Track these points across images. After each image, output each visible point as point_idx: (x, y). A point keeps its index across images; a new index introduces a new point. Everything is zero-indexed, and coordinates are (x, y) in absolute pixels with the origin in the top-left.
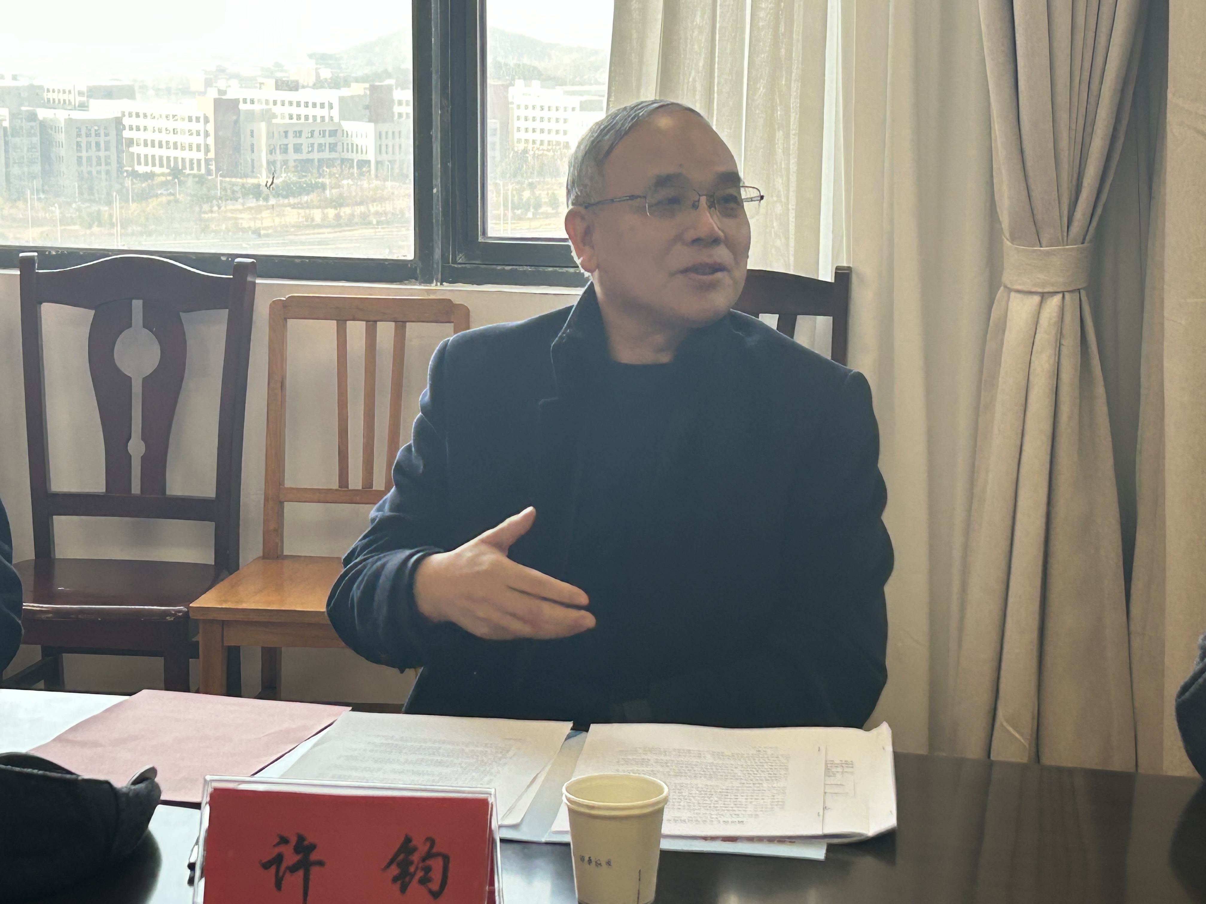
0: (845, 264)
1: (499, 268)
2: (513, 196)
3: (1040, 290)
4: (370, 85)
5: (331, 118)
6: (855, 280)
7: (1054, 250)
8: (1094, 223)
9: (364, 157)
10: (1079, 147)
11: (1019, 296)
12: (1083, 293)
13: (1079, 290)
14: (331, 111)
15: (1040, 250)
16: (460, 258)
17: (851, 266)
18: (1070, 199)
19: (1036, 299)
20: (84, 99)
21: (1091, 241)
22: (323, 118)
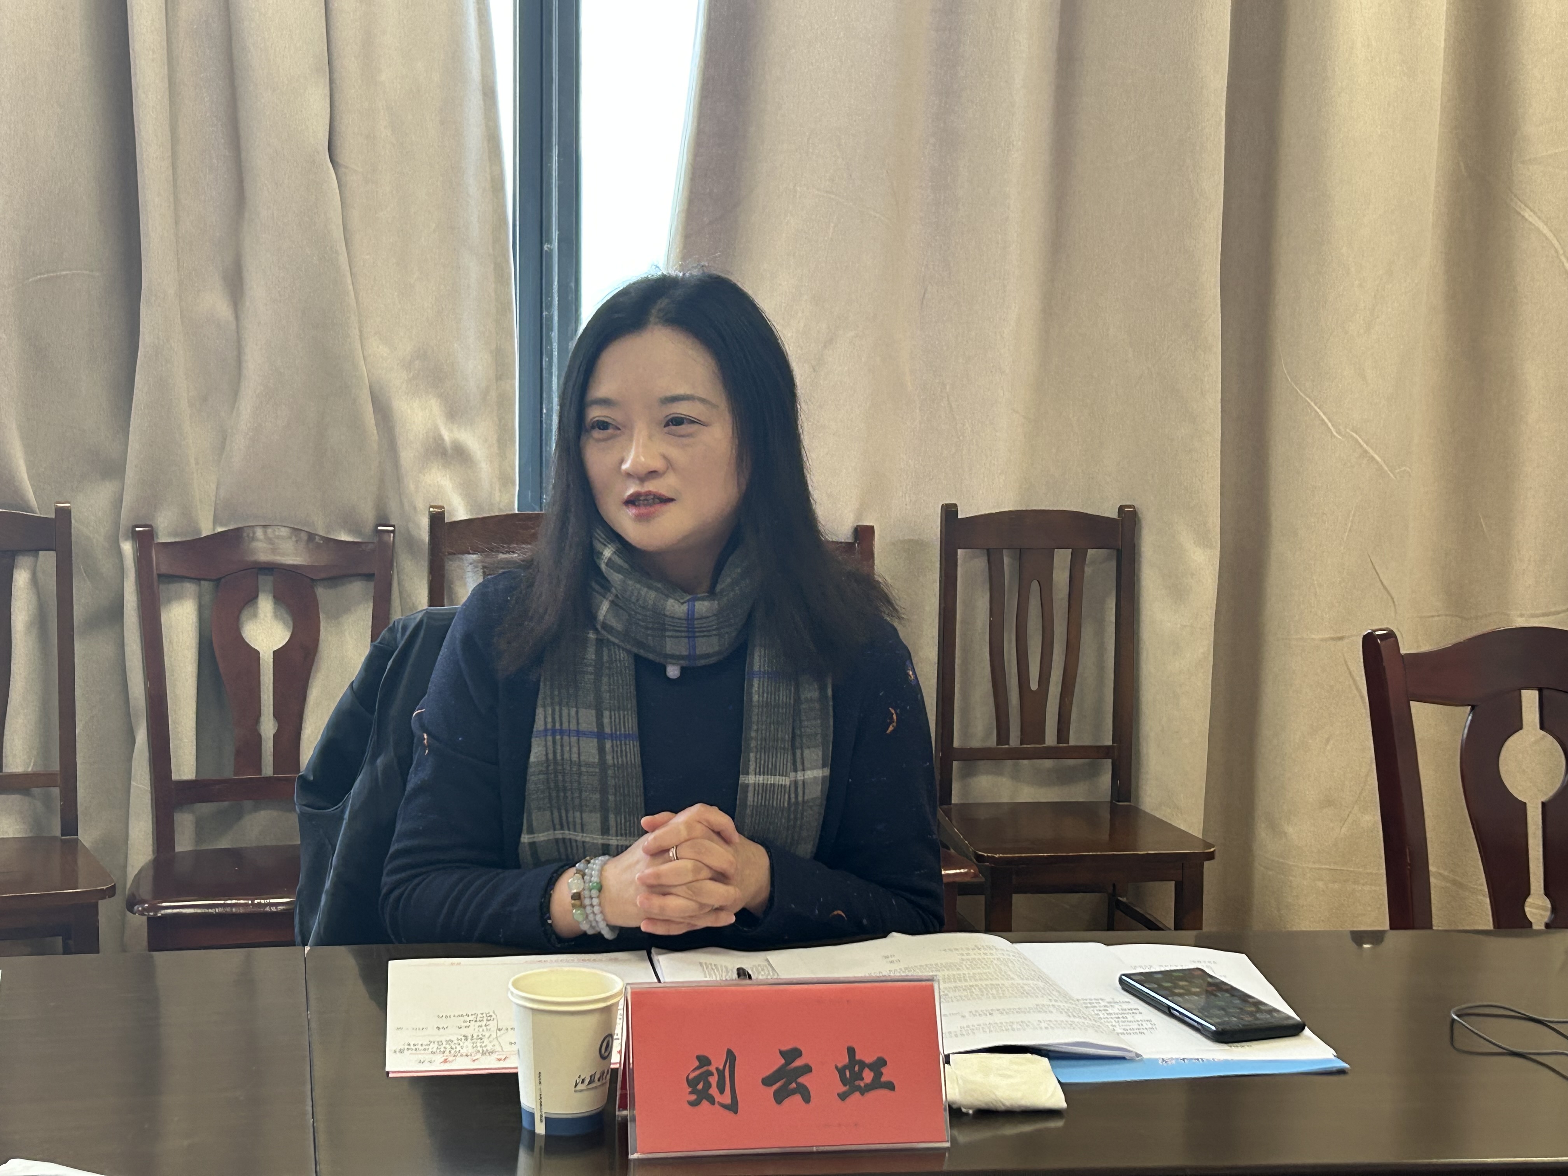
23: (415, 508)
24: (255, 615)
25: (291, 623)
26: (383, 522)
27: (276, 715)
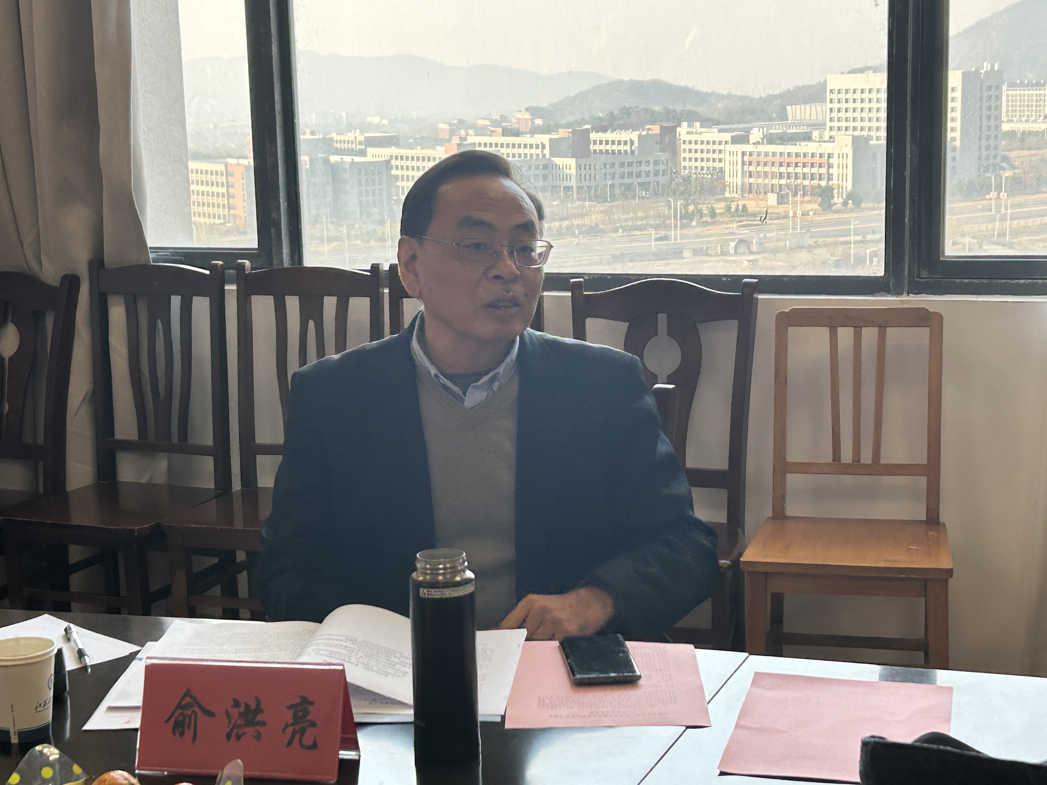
1: (957, 281)
2: (681, 210)
4: (572, 130)
5: (544, 155)
9: (569, 184)
14: (544, 150)
16: (924, 274)
20: (363, 147)
22: (538, 155)
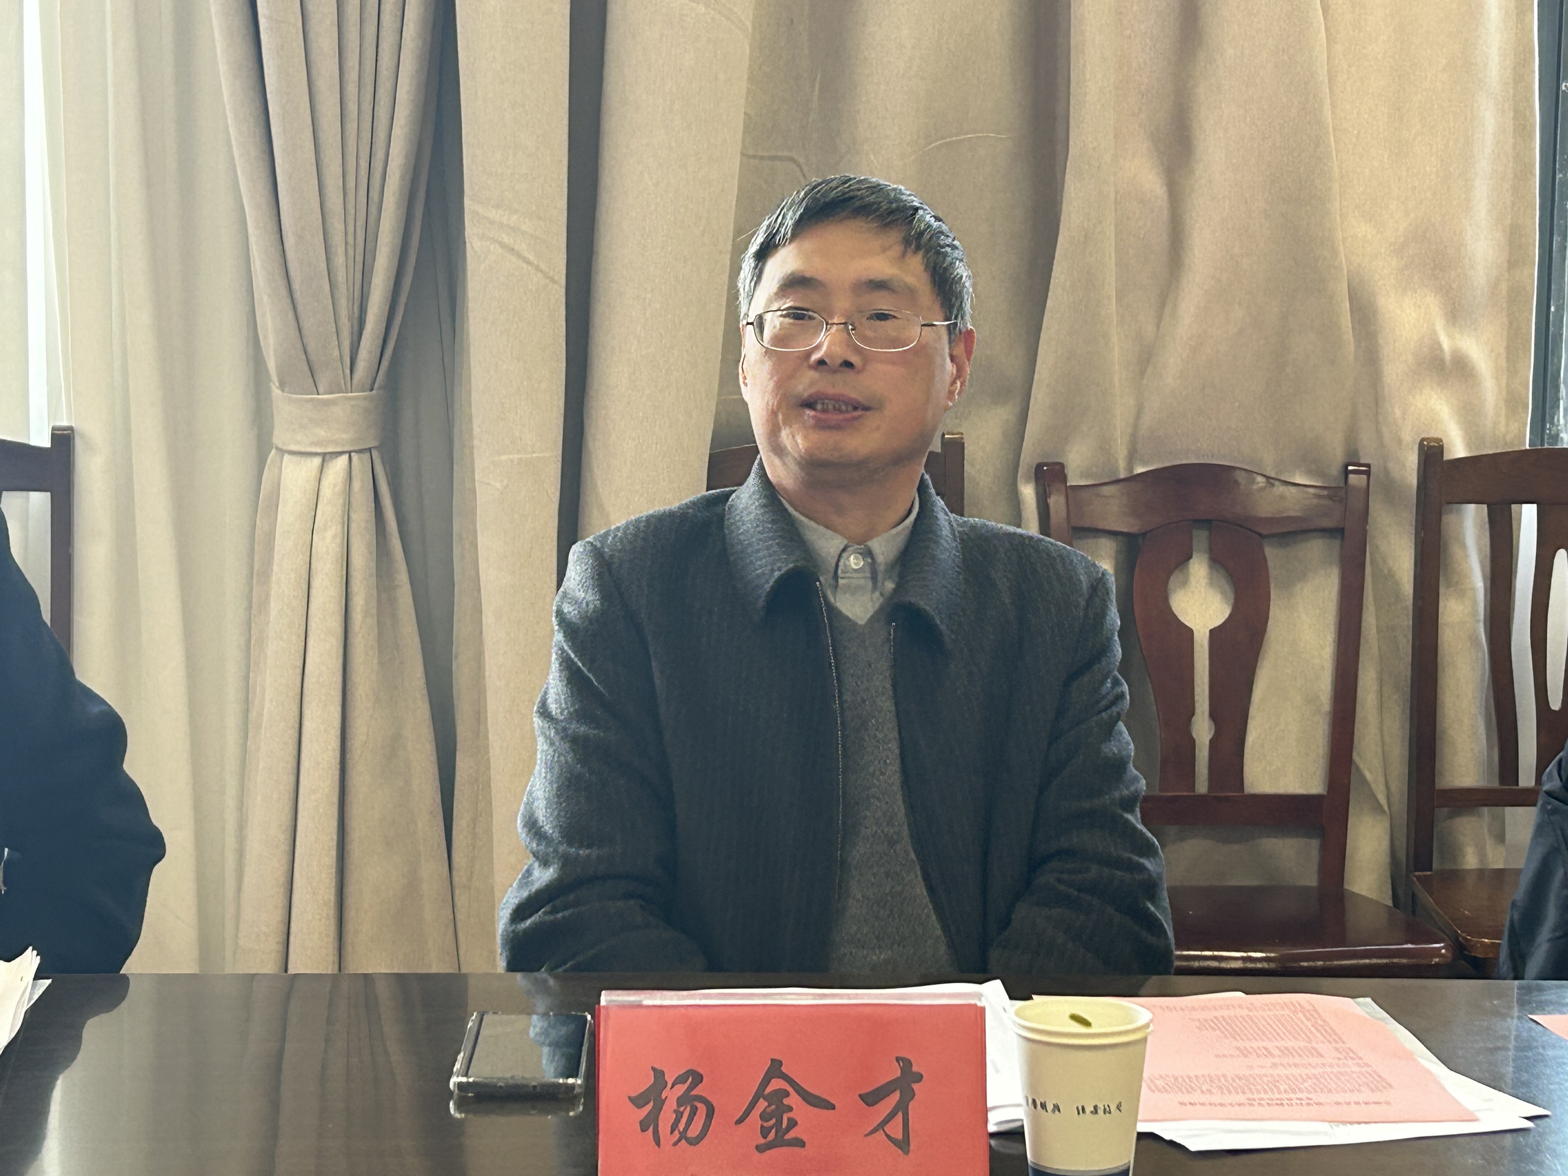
0: (65, 423)
3: (319, 450)
6: (79, 445)
7: (337, 398)
8: (385, 363)
10: (359, 267)
11: (295, 458)
12: (375, 453)
13: (370, 450)
15: (318, 400)
17: (73, 425)
18: (352, 334)
19: (317, 461)
21: (380, 388)
23: (1400, 441)
24: (1185, 583)
25: (1231, 596)
26: (1355, 460)
27: (1213, 715)
